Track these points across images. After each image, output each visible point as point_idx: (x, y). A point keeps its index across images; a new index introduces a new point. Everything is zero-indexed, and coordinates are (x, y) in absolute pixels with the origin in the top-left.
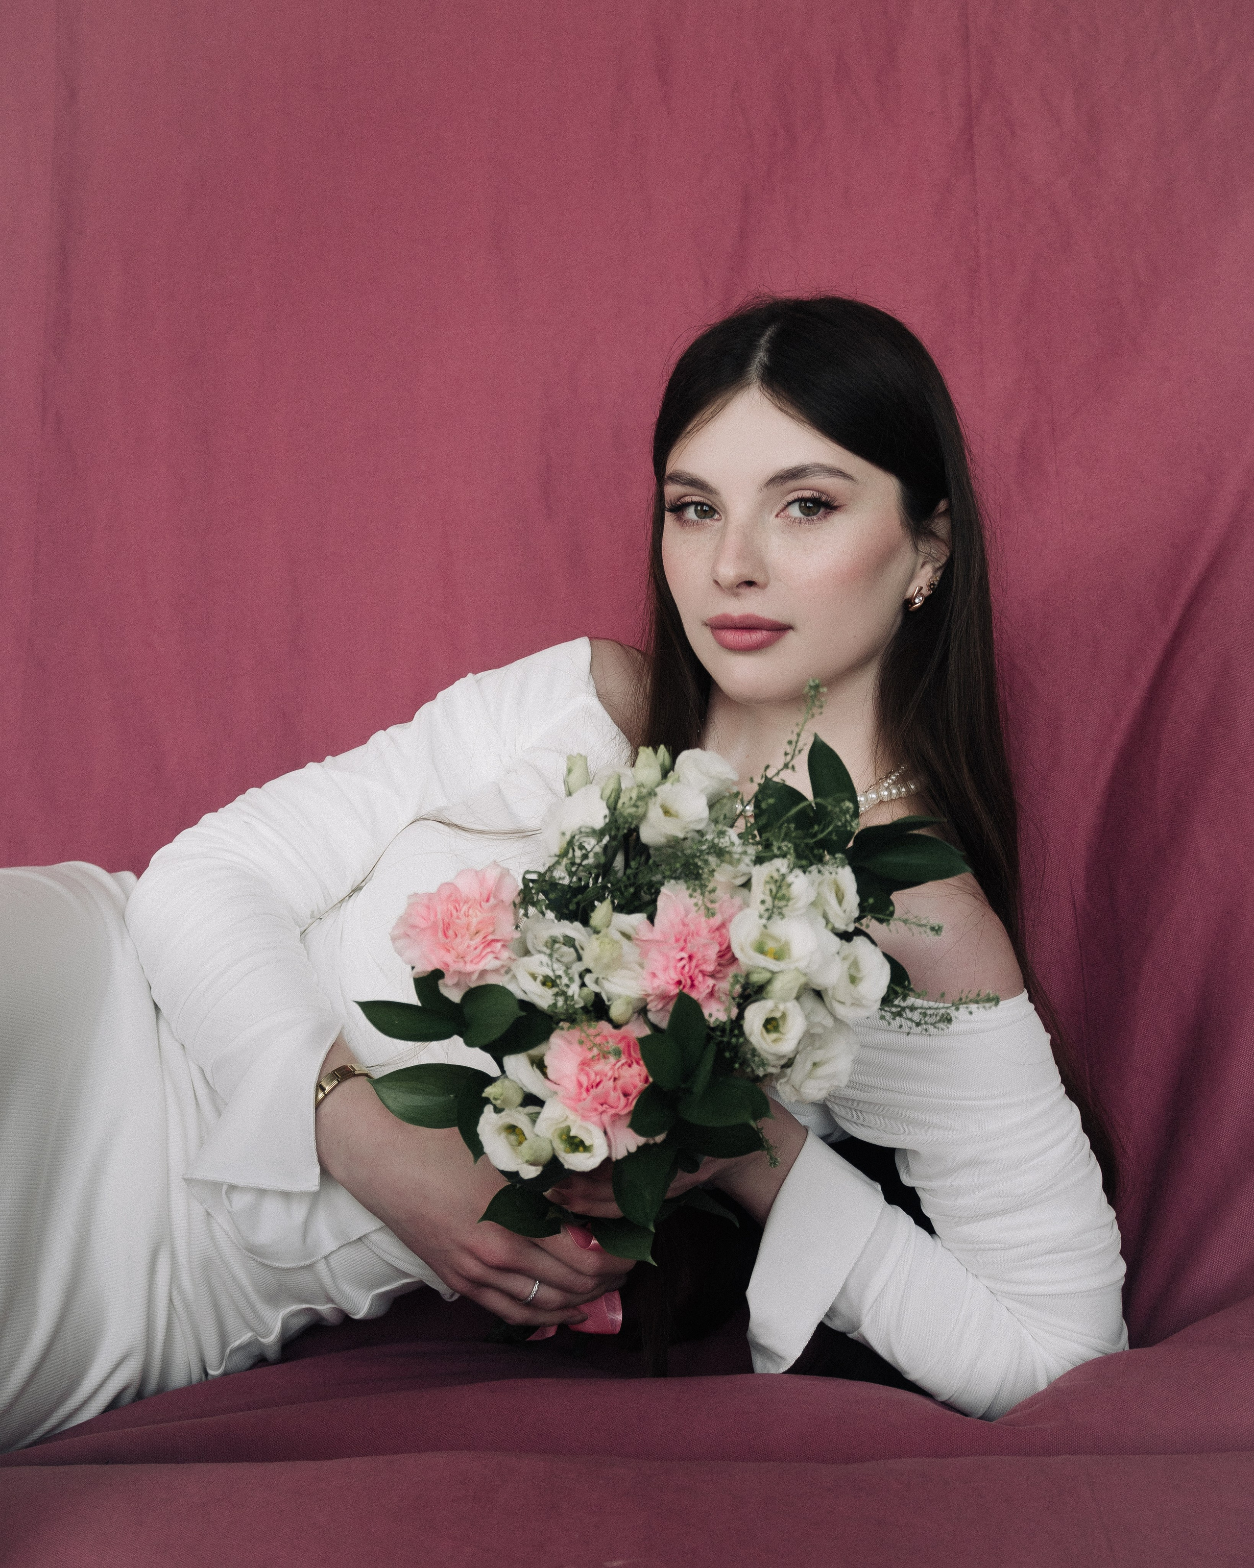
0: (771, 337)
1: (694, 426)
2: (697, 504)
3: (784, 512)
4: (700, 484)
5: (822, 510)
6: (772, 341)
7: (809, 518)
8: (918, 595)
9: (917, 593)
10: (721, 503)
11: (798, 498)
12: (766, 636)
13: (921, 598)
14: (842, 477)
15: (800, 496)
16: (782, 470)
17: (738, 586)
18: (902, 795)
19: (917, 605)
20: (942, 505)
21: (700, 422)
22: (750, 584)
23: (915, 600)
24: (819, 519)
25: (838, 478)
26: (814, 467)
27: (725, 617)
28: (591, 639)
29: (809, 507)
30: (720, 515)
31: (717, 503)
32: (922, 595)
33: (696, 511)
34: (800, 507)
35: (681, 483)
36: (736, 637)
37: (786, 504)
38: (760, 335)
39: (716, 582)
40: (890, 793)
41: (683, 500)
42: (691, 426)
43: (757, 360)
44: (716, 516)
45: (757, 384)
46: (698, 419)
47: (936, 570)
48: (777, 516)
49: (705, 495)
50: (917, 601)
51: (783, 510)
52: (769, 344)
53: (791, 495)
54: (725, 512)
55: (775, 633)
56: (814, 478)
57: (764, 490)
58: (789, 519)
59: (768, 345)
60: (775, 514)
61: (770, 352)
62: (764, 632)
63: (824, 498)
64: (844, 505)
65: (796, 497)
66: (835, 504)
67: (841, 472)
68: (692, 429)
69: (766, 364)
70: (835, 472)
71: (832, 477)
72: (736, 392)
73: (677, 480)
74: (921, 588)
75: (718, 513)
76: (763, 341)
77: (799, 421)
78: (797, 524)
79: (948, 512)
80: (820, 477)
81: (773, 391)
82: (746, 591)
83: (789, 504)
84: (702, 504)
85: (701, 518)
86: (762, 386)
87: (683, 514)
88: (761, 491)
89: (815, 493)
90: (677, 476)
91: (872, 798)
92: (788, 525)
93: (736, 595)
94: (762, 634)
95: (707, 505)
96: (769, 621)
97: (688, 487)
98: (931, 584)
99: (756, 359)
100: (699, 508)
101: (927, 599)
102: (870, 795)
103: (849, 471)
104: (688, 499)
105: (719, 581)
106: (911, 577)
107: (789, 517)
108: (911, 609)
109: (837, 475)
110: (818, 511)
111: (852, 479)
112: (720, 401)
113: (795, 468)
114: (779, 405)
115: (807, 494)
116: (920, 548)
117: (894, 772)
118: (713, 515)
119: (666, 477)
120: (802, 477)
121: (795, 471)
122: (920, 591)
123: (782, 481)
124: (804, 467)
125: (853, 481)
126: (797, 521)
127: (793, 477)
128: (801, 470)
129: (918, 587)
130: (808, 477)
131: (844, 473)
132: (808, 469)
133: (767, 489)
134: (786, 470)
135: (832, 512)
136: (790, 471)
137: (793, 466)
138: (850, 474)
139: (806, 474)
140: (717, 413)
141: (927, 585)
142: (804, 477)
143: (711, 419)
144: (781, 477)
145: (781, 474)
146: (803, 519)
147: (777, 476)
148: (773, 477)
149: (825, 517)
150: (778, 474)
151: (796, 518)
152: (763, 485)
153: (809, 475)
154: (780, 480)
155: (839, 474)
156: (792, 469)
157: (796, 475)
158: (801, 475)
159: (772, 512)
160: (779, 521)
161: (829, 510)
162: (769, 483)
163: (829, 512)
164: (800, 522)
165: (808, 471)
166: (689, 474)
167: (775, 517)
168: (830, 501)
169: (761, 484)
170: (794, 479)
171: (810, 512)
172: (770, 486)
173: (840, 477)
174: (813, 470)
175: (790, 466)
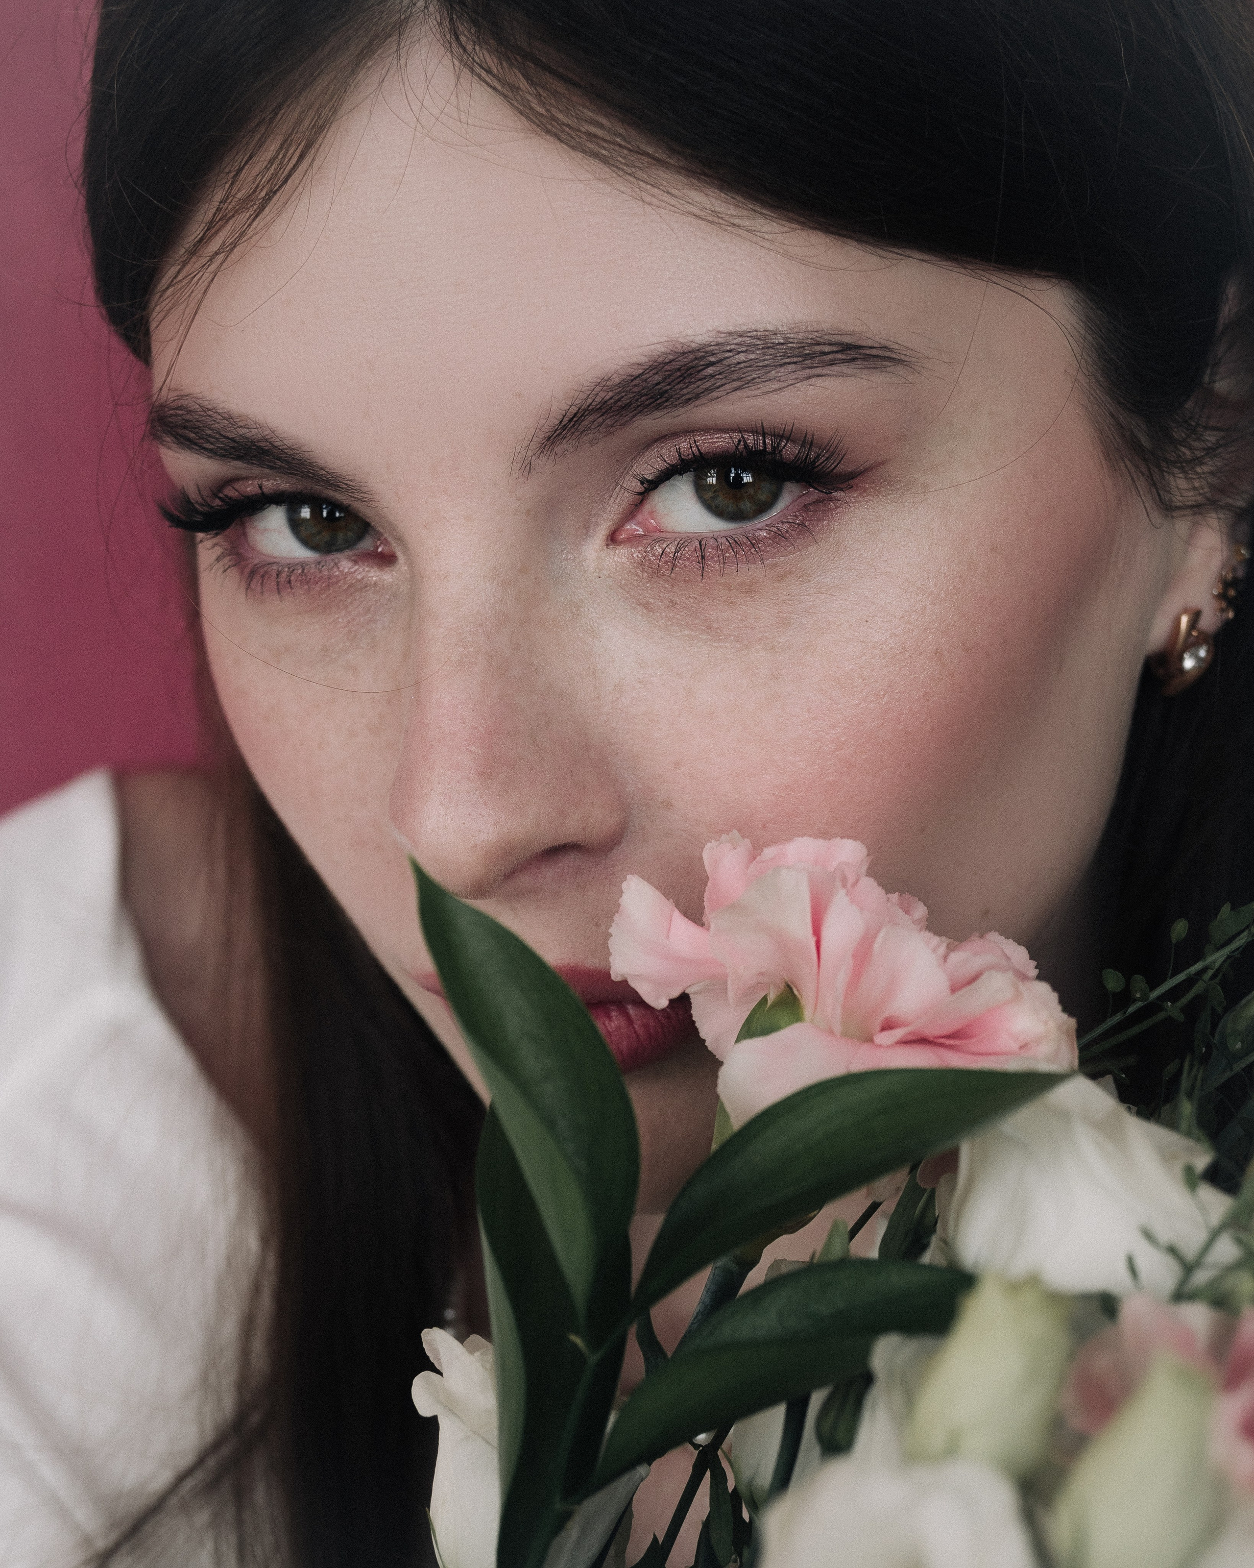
2: (291, 501)
3: (640, 517)
7: (739, 531)
8: (1190, 640)
9: (1183, 640)
11: (682, 460)
13: (1202, 653)
16: (603, 383)
21: (231, 205)
23: (1178, 656)
25: (842, 375)
29: (738, 485)
32: (1202, 639)
33: (295, 524)
34: (700, 489)
37: (639, 488)
41: (230, 492)
45: (432, 22)
46: (219, 195)
48: (613, 539)
50: (1188, 663)
51: (632, 511)
53: (652, 453)
57: (543, 465)
58: (659, 545)
60: (603, 532)
63: (790, 451)
64: (877, 464)
65: (675, 460)
66: (841, 468)
67: (846, 348)
74: (1196, 616)
78: (690, 567)
83: (651, 485)
85: (314, 549)
87: (243, 533)
88: (528, 468)
92: (656, 573)
98: (1228, 585)
100: (306, 513)
107: (655, 535)
108: (1169, 691)
109: (832, 363)
110: (775, 498)
112: (289, 116)
113: (657, 366)
118: (360, 538)
120: (690, 399)
121: (658, 378)
122: (1193, 625)
123: (608, 422)
124: (692, 357)
125: (901, 370)
126: (688, 551)
127: (650, 404)
128: (679, 374)
129: (1185, 611)
130: (715, 394)
131: (859, 347)
132: (712, 364)
133: (552, 458)
134: (616, 380)
135: (831, 499)
136: (637, 382)
137: (646, 360)
138: (883, 342)
139: (704, 386)
140: (286, 172)
141: (1214, 595)
142: (697, 397)
143: (270, 199)
144: (600, 408)
145: (598, 399)
146: (712, 541)
147: (585, 410)
148: (570, 415)
149: (803, 524)
150: (589, 401)
151: (683, 541)
152: (533, 446)
153: (719, 387)
154: (601, 420)
155: (839, 356)
156: (642, 374)
157: (666, 391)
158: (685, 391)
159: (592, 527)
160: (622, 555)
161: (814, 494)
162: (558, 435)
163: (818, 502)
164: (703, 557)
165: (710, 370)
166: (229, 417)
167: (607, 545)
168: (817, 457)
169: (526, 443)
170: (657, 408)
171: (747, 505)
172: (559, 449)
173: (843, 368)
174: (734, 360)
175: (635, 364)
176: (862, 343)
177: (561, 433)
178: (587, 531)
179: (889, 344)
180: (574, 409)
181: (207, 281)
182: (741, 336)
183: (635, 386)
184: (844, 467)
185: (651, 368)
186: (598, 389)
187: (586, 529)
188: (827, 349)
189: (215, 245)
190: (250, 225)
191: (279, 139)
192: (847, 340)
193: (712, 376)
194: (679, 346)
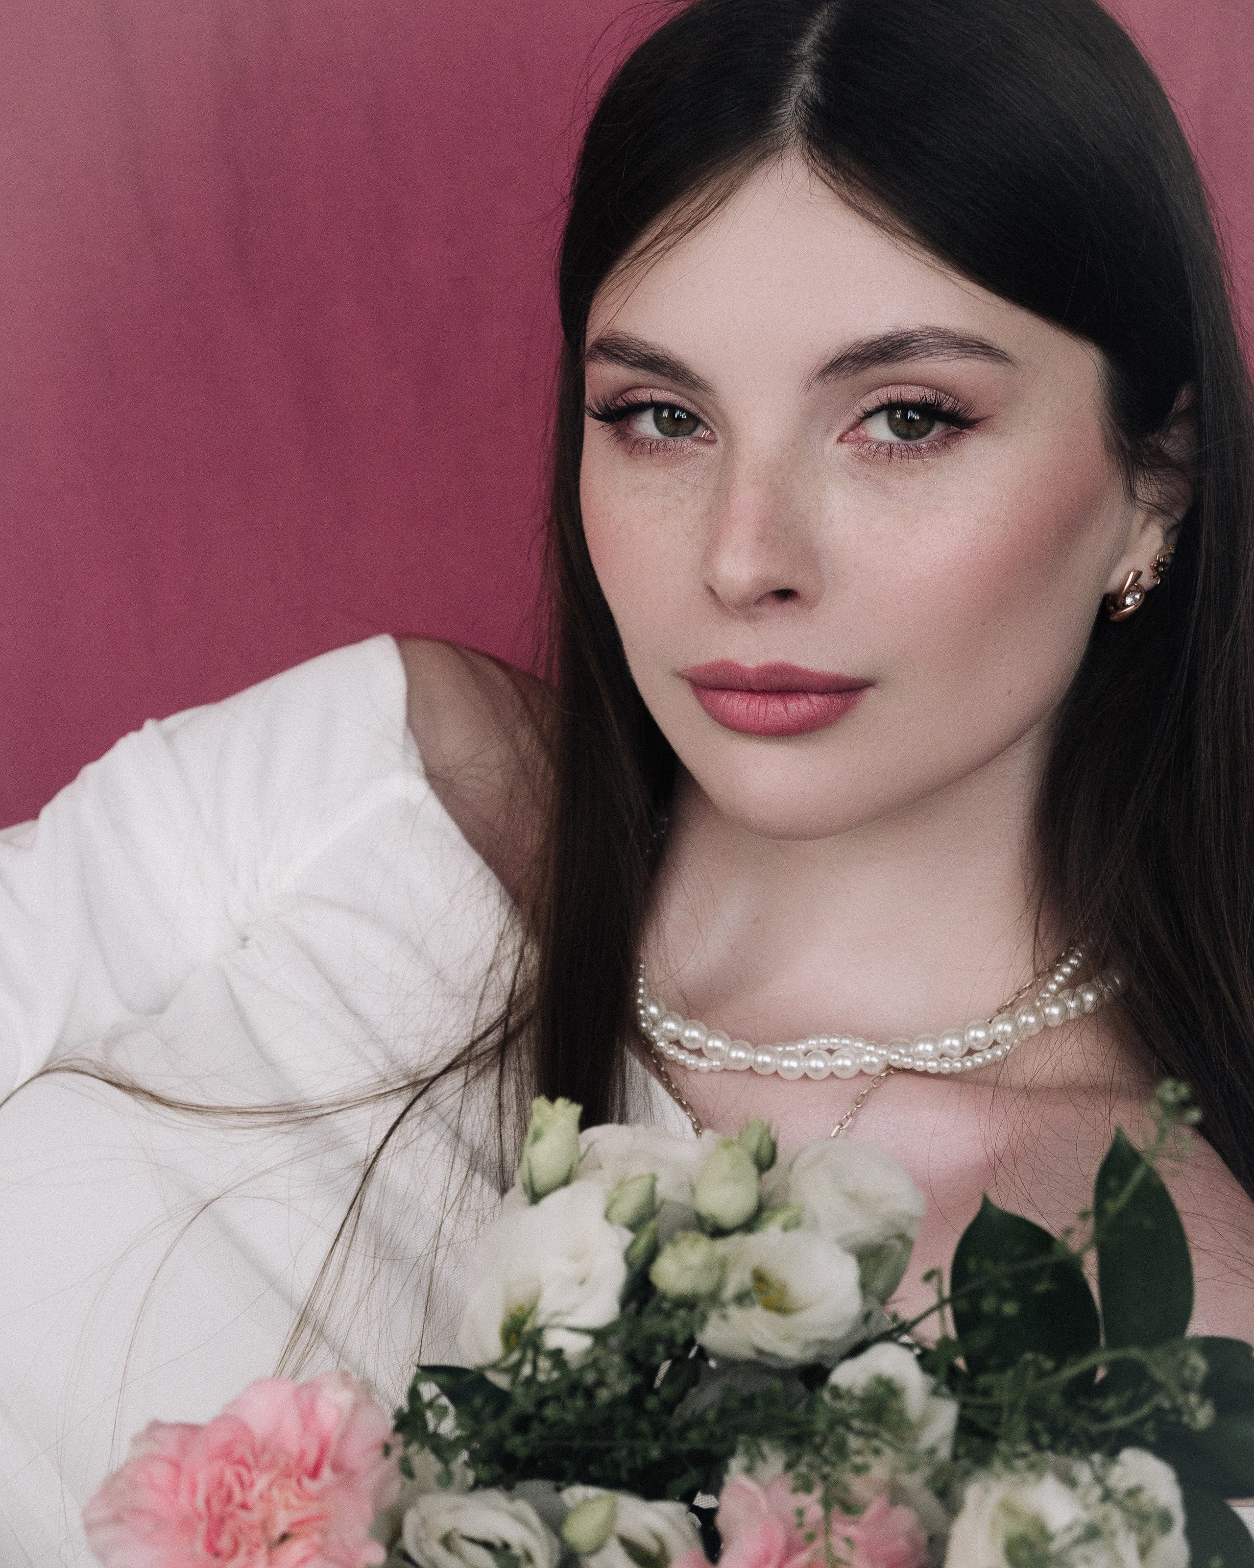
0: (823, 39)
1: (656, 239)
2: (658, 407)
3: (857, 431)
4: (671, 368)
5: (938, 429)
6: (826, 46)
7: (911, 443)
8: (1133, 588)
9: (1129, 586)
10: (717, 408)
12: (819, 706)
13: (1138, 596)
14: (985, 357)
15: (894, 398)
16: (857, 344)
17: (759, 602)
18: (1088, 1007)
19: (1129, 609)
20: (1183, 398)
22: (785, 595)
23: (1125, 598)
24: (932, 447)
25: (977, 359)
26: (929, 336)
27: (727, 666)
28: (401, 637)
29: (912, 420)
30: (712, 433)
31: (710, 409)
32: (1139, 589)
33: (657, 420)
34: (892, 421)
35: (626, 361)
36: (754, 706)
37: (862, 415)
38: (800, 33)
39: (712, 591)
40: (1066, 1010)
41: (631, 397)
42: (646, 240)
43: (796, 90)
44: (701, 432)
45: (799, 148)
46: (664, 222)
47: (1167, 534)
48: (841, 440)
49: (685, 391)
50: (1129, 601)
51: (855, 426)
52: (822, 54)
53: (874, 394)
54: (726, 427)
55: (837, 700)
56: (927, 359)
57: (817, 386)
58: (867, 446)
59: (819, 56)
60: (837, 435)
61: (822, 71)
62: (815, 699)
63: (947, 406)
64: (987, 417)
65: (884, 399)
66: (970, 416)
67: (984, 346)
68: (649, 246)
69: (817, 101)
70: (974, 347)
71: (966, 357)
72: (751, 167)
73: (617, 356)
74: (1139, 575)
75: (707, 428)
76: (807, 46)
77: (894, 232)
78: (882, 457)
79: (1195, 410)
80: (941, 358)
81: (836, 165)
82: (777, 613)
83: (869, 415)
84: (672, 408)
85: (665, 434)
86: (810, 151)
87: (628, 424)
88: (809, 386)
89: (927, 391)
90: (620, 348)
91: (1026, 1023)
92: (863, 458)
93: (750, 618)
94: (811, 703)
95: (682, 410)
96: (821, 677)
97: (643, 372)
98: (1159, 564)
99: (793, 90)
100: (665, 414)
101: (1150, 596)
102: (1024, 1019)
103: (1000, 341)
104: (644, 395)
105: (717, 589)
106: (1121, 549)
107: (865, 440)
108: (1115, 618)
109: (976, 352)
110: (929, 430)
111: (1008, 360)
112: (714, 184)
113: (887, 338)
114: (851, 198)
115: (912, 394)
116: (1140, 495)
117: (1070, 954)
118: (694, 429)
119: (588, 345)
120: (900, 359)
121: (886, 344)
122: (1136, 579)
123: (856, 366)
124: (906, 335)
125: (1009, 365)
126: (883, 449)
127: (880, 358)
128: (898, 344)
129: (1133, 570)
130: (915, 357)
131: (991, 348)
132: (914, 341)
133: (822, 383)
134: (865, 342)
135: (962, 433)
136: (874, 345)
137: (882, 334)
138: (1003, 350)
139: (909, 352)
140: (708, 211)
141: (1151, 566)
142: (905, 358)
143: (696, 225)
144: (853, 357)
145: (854, 352)
146: (896, 446)
147: (846, 357)
148: (836, 359)
149: (945, 443)
150: (849, 352)
151: (880, 444)
152: (814, 374)
153: (916, 354)
154: (852, 364)
155: (980, 350)
156: (879, 341)
157: (889, 352)
158: (899, 353)
159: (831, 431)
160: (845, 450)
161: (955, 429)
162: (828, 370)
163: (956, 433)
164: (891, 453)
165: (913, 344)
166: (645, 344)
167: (838, 443)
168: (960, 410)
169: (810, 372)
170: (884, 361)
171: (913, 433)
172: (828, 378)
173: (982, 356)
174: (926, 341)
175: (876, 335)
176: (993, 347)
177: (830, 369)
178: (828, 434)
179: (1005, 351)
180: (839, 356)
181: (649, 267)
182: (932, 329)
183: (874, 347)
184: (973, 416)
185: (884, 338)
186: (854, 346)
187: (828, 431)
188: (975, 344)
189: (659, 247)
190: (681, 238)
191: (707, 195)
192: (985, 343)
193: (914, 347)
194: (900, 330)
